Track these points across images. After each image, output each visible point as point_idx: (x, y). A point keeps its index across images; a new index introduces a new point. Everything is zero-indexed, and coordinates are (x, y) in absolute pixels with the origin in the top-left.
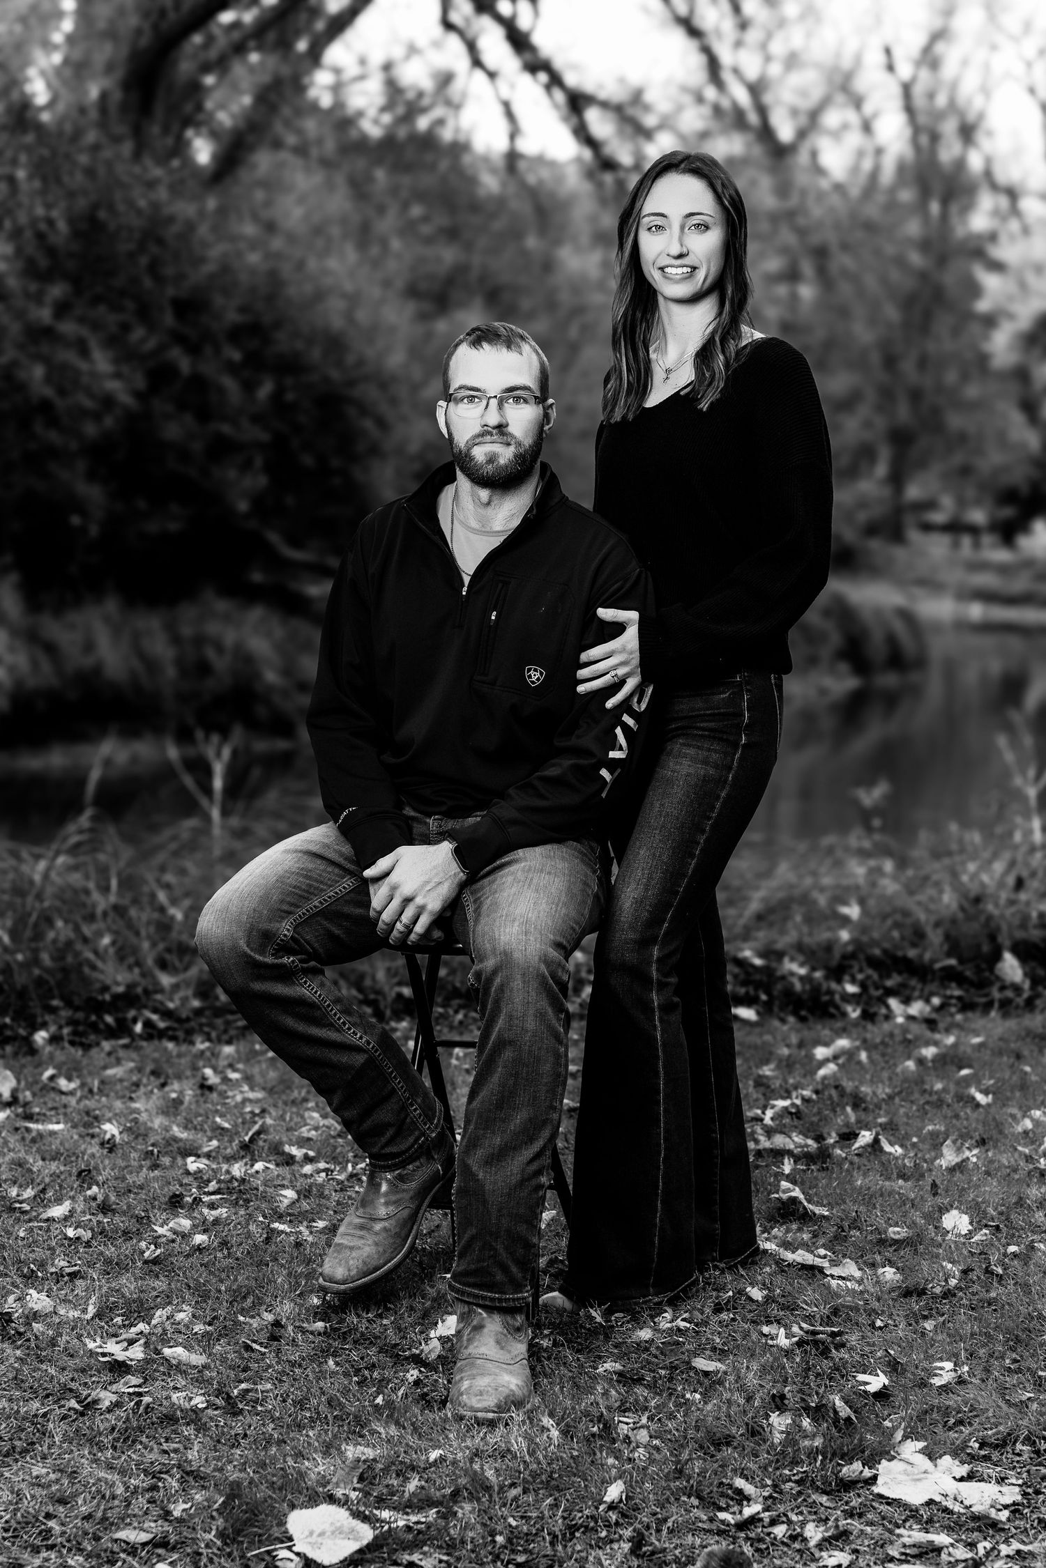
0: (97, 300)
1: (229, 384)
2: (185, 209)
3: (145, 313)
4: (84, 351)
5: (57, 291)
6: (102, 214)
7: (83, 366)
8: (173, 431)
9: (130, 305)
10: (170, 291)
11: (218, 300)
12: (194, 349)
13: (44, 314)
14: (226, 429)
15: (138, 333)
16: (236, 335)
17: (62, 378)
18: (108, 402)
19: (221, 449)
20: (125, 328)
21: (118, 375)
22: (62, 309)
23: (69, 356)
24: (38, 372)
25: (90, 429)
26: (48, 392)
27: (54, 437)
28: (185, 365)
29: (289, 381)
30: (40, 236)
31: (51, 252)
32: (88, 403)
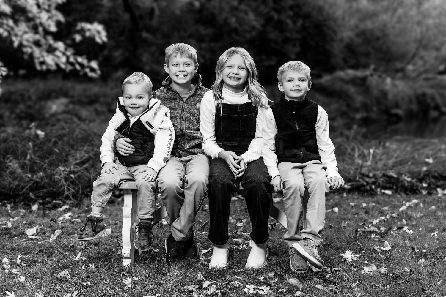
1: (289, 21)
3: (264, 2)
4: (246, 13)
7: (246, 18)
8: (273, 35)
12: (279, 12)
13: (235, 3)
14: (288, 35)
15: (262, 8)
16: (291, 8)
17: (240, 21)
18: (253, 28)
19: (286, 40)
20: (258, 6)
21: (256, 20)
22: (241, 1)
23: (242, 15)
24: (233, 20)
25: (248, 36)
26: (236, 25)
28: (276, 16)
29: (307, 21)
32: (247, 28)
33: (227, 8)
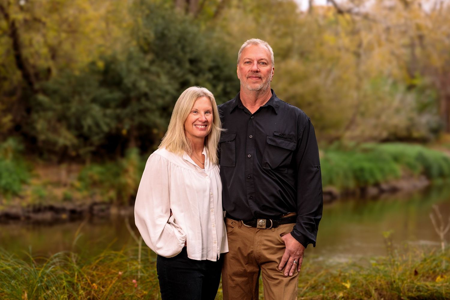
0: (164, 59)
2: (195, 29)
3: (179, 63)
4: (158, 76)
5: (150, 57)
6: (166, 32)
7: (158, 81)
9: (174, 62)
10: (189, 56)
11: (205, 59)
12: (196, 74)
13: (146, 65)
15: (177, 70)
16: (211, 70)
17: (151, 84)
18: (167, 92)
20: (172, 68)
21: (170, 84)
22: (152, 62)
23: (153, 78)
24: (143, 83)
25: (160, 102)
26: (147, 90)
27: (147, 104)
29: (228, 84)
30: (145, 39)
31: (149, 44)
32: (158, 92)
33: (135, 69)
